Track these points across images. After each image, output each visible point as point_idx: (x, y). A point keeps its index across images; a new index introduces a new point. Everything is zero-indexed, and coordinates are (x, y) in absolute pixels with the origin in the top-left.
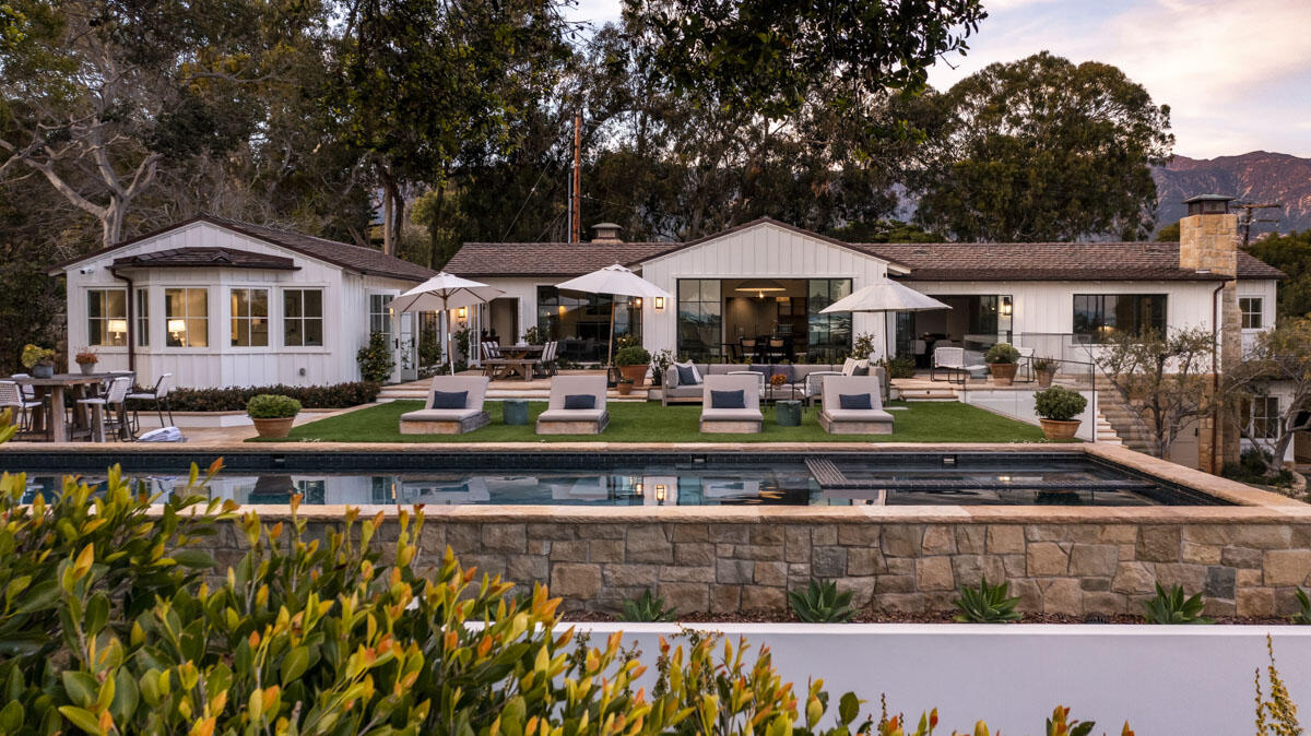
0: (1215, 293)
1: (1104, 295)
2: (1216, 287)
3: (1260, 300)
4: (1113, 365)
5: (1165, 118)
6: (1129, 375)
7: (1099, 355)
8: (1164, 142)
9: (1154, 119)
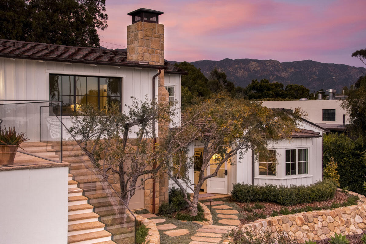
0: (154, 78)
1: (75, 76)
2: (155, 74)
3: (172, 88)
4: (83, 133)
5: (103, 5)
6: (97, 141)
7: (72, 125)
8: (103, 18)
9: (98, 5)
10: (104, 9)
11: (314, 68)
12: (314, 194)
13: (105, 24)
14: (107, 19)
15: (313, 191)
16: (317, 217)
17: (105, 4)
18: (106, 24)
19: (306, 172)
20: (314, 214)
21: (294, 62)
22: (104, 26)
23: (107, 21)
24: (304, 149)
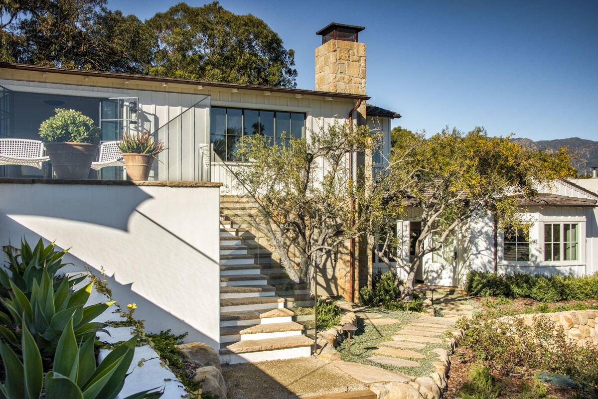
5: (291, 59)
8: (291, 74)
9: (285, 58)
10: (292, 63)
11: (584, 149)
12: (589, 288)
13: (293, 82)
14: (296, 76)
15: (587, 283)
16: (594, 317)
17: (293, 56)
18: (295, 83)
19: (575, 258)
20: (589, 313)
21: (554, 141)
22: (293, 85)
23: (296, 78)
24: (572, 224)
